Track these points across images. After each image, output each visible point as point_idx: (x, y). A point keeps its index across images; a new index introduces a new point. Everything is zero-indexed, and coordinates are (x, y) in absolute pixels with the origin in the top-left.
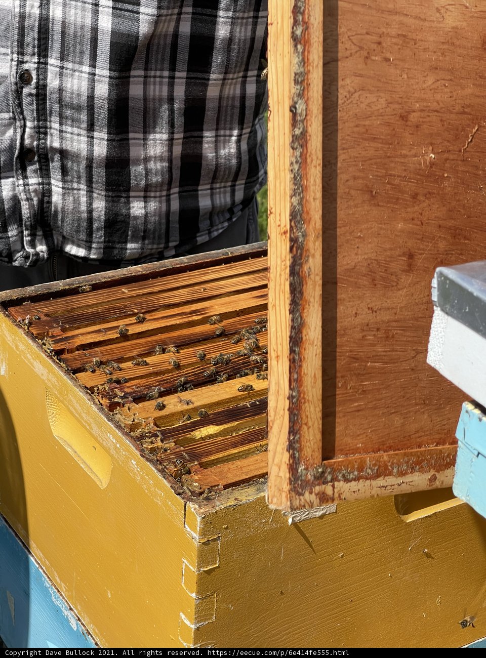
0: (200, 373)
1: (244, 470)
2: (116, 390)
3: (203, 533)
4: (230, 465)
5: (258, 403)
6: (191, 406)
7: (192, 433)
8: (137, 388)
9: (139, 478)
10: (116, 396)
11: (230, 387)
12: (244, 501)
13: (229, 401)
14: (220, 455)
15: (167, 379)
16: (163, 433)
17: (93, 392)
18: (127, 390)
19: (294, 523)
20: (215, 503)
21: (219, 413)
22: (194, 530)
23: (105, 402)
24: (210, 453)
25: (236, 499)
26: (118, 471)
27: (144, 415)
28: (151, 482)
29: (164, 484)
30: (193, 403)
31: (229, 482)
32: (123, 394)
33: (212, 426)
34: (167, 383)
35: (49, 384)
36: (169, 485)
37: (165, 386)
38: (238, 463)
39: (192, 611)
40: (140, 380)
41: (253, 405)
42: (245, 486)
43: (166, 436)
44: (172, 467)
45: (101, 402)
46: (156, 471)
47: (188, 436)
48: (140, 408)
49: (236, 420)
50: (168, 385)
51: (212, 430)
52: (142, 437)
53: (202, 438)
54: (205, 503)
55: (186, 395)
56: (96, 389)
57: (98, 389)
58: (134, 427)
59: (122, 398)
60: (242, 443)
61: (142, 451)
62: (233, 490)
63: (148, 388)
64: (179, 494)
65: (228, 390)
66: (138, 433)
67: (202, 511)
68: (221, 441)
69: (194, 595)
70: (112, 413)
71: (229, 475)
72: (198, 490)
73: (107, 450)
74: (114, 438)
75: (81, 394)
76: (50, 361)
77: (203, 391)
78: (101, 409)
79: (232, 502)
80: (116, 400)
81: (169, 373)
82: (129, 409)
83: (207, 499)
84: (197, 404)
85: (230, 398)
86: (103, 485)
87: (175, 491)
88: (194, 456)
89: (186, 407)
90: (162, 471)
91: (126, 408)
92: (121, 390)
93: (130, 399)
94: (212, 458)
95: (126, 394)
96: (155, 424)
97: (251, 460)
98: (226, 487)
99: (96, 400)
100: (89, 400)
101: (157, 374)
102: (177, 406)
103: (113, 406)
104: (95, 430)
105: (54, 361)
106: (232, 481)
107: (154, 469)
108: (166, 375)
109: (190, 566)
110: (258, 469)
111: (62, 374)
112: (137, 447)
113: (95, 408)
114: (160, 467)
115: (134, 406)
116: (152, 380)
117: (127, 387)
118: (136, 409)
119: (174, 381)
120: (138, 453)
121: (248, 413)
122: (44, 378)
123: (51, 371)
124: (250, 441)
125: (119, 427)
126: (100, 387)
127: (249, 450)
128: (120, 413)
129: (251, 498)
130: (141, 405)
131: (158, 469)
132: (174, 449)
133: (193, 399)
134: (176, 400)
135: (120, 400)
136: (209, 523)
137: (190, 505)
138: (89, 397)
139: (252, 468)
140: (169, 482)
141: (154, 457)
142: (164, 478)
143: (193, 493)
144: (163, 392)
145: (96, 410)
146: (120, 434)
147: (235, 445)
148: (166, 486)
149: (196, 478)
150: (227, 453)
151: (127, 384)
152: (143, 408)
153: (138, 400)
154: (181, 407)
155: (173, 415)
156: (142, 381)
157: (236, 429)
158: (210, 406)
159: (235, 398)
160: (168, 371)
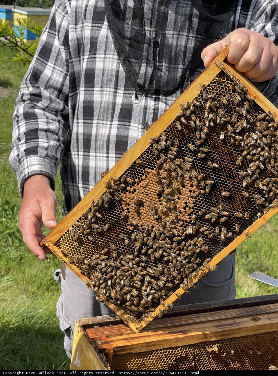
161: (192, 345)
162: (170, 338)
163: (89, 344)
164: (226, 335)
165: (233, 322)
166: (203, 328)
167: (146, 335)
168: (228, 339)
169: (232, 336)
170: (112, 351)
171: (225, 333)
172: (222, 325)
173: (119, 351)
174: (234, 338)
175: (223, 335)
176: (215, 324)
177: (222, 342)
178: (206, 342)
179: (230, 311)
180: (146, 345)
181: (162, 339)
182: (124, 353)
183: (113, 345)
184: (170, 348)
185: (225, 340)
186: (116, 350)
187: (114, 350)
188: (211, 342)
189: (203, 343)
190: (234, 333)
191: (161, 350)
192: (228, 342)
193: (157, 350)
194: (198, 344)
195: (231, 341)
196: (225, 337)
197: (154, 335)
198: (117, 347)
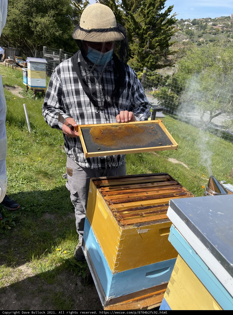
1: (131, 222)
3: (122, 233)
4: (129, 220)
9: (112, 219)
11: (131, 204)
13: (131, 207)
14: (127, 218)
16: (118, 211)
19: (139, 233)
21: (128, 209)
22: (121, 232)
23: (108, 203)
24: (126, 217)
26: (108, 217)
28: (114, 221)
36: (117, 223)
38: (131, 220)
39: (118, 246)
41: (135, 208)
42: (131, 225)
43: (118, 212)
44: (118, 219)
47: (122, 213)
49: (131, 211)
50: (120, 202)
51: (127, 212)
52: (114, 212)
53: (124, 214)
55: (123, 204)
57: (107, 201)
58: (112, 209)
59: (111, 203)
60: (132, 216)
61: (113, 215)
64: (119, 225)
66: (113, 211)
68: (128, 215)
69: (119, 244)
70: (109, 206)
71: (129, 222)
72: (122, 225)
73: (107, 213)
74: (109, 211)
75: (104, 201)
77: (126, 204)
78: (107, 205)
79: (128, 228)
83: (124, 227)
84: (125, 206)
86: (106, 219)
88: (123, 217)
89: (123, 207)
90: (116, 219)
92: (111, 201)
96: (117, 209)
97: (133, 220)
98: (128, 225)
101: (118, 199)
103: (109, 204)
104: (106, 208)
109: (119, 238)
110: (134, 222)
111: (101, 196)
112: (112, 214)
113: (106, 204)
115: (113, 205)
120: (112, 215)
121: (134, 210)
123: (99, 195)
124: (134, 216)
125: (110, 209)
127: (133, 218)
129: (132, 228)
132: (119, 215)
134: (121, 205)
136: (124, 232)
137: (121, 228)
141: (115, 216)
142: (117, 221)
143: (121, 225)
147: (130, 216)
149: (122, 222)
150: (129, 218)
151: (113, 200)
152: (115, 206)
153: (114, 204)
154: (122, 207)
155: (120, 208)
156: (116, 200)
157: (131, 213)
158: (127, 207)
159: (132, 206)
160: (121, 199)
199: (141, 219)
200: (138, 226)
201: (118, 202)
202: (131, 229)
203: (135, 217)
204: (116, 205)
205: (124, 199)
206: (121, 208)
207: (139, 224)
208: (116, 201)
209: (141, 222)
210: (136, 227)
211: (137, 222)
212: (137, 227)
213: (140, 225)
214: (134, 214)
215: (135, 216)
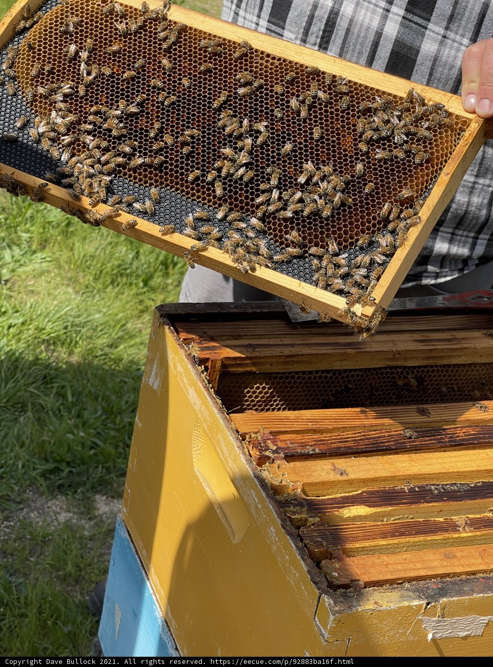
0: (361, 440)
1: (390, 568)
2: (269, 441)
3: (333, 632)
4: (374, 559)
5: (417, 489)
6: (344, 478)
7: (341, 510)
8: (291, 444)
9: (275, 548)
10: (267, 449)
11: (390, 464)
12: (384, 607)
13: (386, 479)
14: (367, 544)
15: (325, 440)
16: (310, 503)
17: (244, 440)
18: (280, 444)
19: (433, 640)
20: (352, 602)
21: (373, 493)
22: (325, 627)
23: (255, 453)
24: (355, 539)
25: (376, 603)
26: (254, 531)
27: (293, 478)
28: (287, 557)
29: (301, 565)
30: (347, 475)
31: (372, 579)
32: (275, 448)
33: (363, 507)
34: (323, 444)
35: (200, 416)
36: (306, 569)
37: (322, 447)
38: (385, 558)
40: (295, 435)
41: (412, 490)
42: (388, 589)
43: (312, 508)
44: (313, 548)
45: (251, 452)
46: (295, 548)
47: (336, 513)
48: (291, 468)
49: (390, 505)
50: (325, 447)
51: (361, 510)
52: (287, 504)
53: (349, 519)
54: (341, 599)
55: (341, 463)
56: (248, 436)
57: (250, 437)
58: (280, 490)
59: (274, 452)
60: (391, 535)
61: (284, 520)
62: (374, 590)
63: (302, 446)
64: (315, 583)
65: (387, 466)
66: (283, 497)
67: (337, 609)
68: (370, 526)
70: (259, 468)
71: (373, 570)
73: (247, 506)
74: (258, 496)
75: (232, 439)
76: (206, 393)
77: (361, 462)
78: (250, 462)
79: (371, 605)
80: (267, 453)
81: (327, 432)
82: (279, 467)
83: (345, 596)
84: (352, 476)
85: (388, 477)
87: (312, 577)
88: (339, 539)
89: (339, 478)
90: (301, 550)
91: (276, 465)
92: (274, 443)
93: (282, 455)
94: (358, 546)
95: (278, 448)
96: (303, 491)
97: (399, 558)
98: (367, 585)
99: (246, 450)
100: (238, 447)
101: (315, 431)
102: (330, 474)
103: (262, 460)
105: (210, 394)
106: (375, 579)
107: (293, 545)
108: (325, 435)
110: (405, 570)
111: (216, 411)
112: (280, 514)
113: (243, 458)
114: (300, 544)
115: (285, 465)
116: (308, 437)
117: (281, 441)
118: (286, 468)
119: (331, 443)
120: (280, 522)
121: (404, 499)
122: (197, 408)
123: (204, 403)
124: (402, 534)
125: (265, 486)
126: (253, 435)
127: (398, 544)
128: (268, 469)
129: (393, 606)
130: (292, 464)
131: (297, 547)
132: (318, 526)
133: (349, 470)
134: (330, 467)
135: (271, 455)
136: (342, 624)
137: (327, 600)
138: (239, 444)
139: (399, 567)
140: (307, 564)
141: (296, 530)
142: (302, 558)
143: (330, 584)
144: (318, 454)
145: (244, 461)
146: (264, 495)
147: (384, 536)
148: (303, 569)
149: (337, 566)
150: (374, 543)
151: (282, 437)
152: (294, 469)
153: (290, 457)
154: (333, 477)
155: (323, 483)
156: (298, 437)
157: (388, 515)
158: (365, 481)
159: (393, 478)
160: (327, 431)
161: (369, 370)
162: (330, 352)
163: (178, 347)
164: (435, 358)
165: (451, 337)
166: (393, 341)
167: (286, 343)
168: (437, 366)
169: (445, 362)
170: (219, 364)
171: (434, 354)
172: (430, 340)
173: (233, 366)
174: (449, 366)
175: (428, 358)
176: (417, 336)
177: (426, 370)
178: (396, 368)
179: (446, 317)
180: (283, 360)
181: (314, 352)
182: (240, 370)
183: (222, 353)
184: (328, 371)
185: (432, 367)
186: (227, 362)
187: (223, 362)
188: (405, 368)
189: (391, 368)
190: (449, 357)
191: (311, 372)
192: (438, 371)
193: (304, 373)
194: (380, 368)
195: (442, 371)
196: (431, 362)
197: (300, 344)
198: (229, 358)
199: (447, 557)
200: (432, 598)
201: (309, 450)
202: (390, 612)
203: (412, 539)
204: (298, 464)
205: (349, 434)
206: (332, 484)
207: (433, 585)
208: (303, 445)
209: (448, 575)
210: (416, 603)
211: (423, 573)
212: (424, 602)
213: (443, 592)
214: (404, 525)
215: (410, 534)
